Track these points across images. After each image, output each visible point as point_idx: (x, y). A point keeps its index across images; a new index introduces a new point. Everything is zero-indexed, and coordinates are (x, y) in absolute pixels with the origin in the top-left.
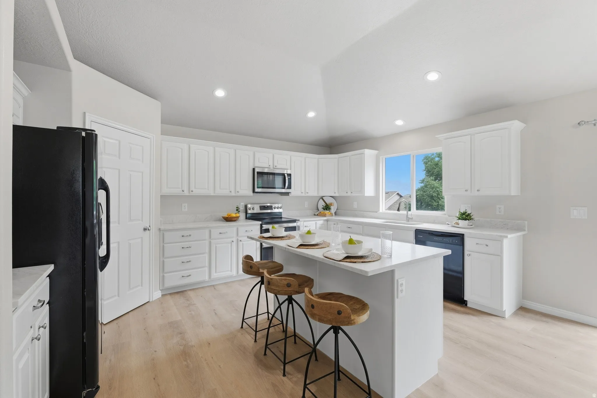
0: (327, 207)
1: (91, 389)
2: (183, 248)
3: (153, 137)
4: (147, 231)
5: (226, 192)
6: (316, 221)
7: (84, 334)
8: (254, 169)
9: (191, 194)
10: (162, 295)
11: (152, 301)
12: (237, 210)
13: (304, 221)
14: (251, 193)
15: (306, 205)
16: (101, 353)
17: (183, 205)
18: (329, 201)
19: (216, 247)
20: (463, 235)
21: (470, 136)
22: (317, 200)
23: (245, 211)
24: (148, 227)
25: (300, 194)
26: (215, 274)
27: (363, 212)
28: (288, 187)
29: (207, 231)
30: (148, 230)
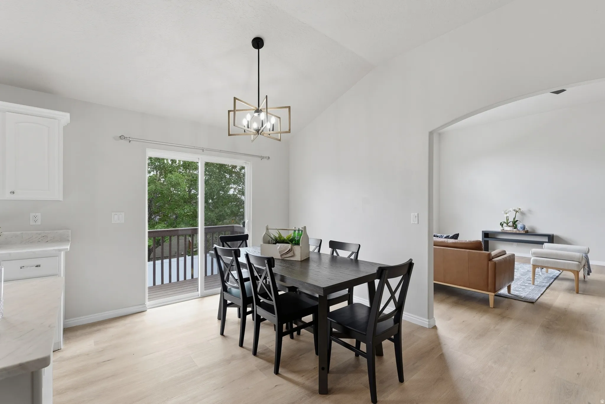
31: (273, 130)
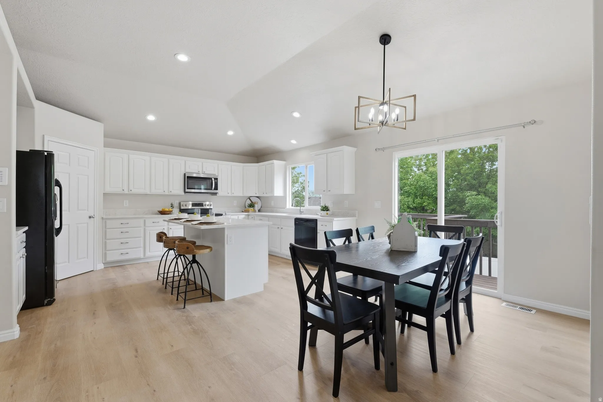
0: (252, 205)
1: (50, 299)
2: (122, 232)
3: (97, 150)
4: (92, 219)
5: (160, 192)
6: (239, 216)
7: (46, 268)
8: (185, 174)
9: (130, 192)
10: (104, 268)
11: (96, 270)
12: (171, 206)
13: (231, 215)
14: (183, 193)
15: (235, 203)
16: (56, 288)
17: (125, 201)
18: (254, 200)
19: (150, 232)
20: (316, 220)
21: (326, 154)
22: (246, 200)
23: (179, 207)
24: (93, 215)
25: (226, 194)
26: (149, 253)
27: (276, 209)
28: (214, 188)
29: (142, 221)
30: (93, 217)
31: (397, 120)
